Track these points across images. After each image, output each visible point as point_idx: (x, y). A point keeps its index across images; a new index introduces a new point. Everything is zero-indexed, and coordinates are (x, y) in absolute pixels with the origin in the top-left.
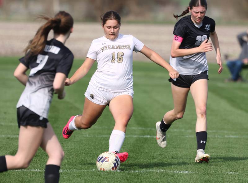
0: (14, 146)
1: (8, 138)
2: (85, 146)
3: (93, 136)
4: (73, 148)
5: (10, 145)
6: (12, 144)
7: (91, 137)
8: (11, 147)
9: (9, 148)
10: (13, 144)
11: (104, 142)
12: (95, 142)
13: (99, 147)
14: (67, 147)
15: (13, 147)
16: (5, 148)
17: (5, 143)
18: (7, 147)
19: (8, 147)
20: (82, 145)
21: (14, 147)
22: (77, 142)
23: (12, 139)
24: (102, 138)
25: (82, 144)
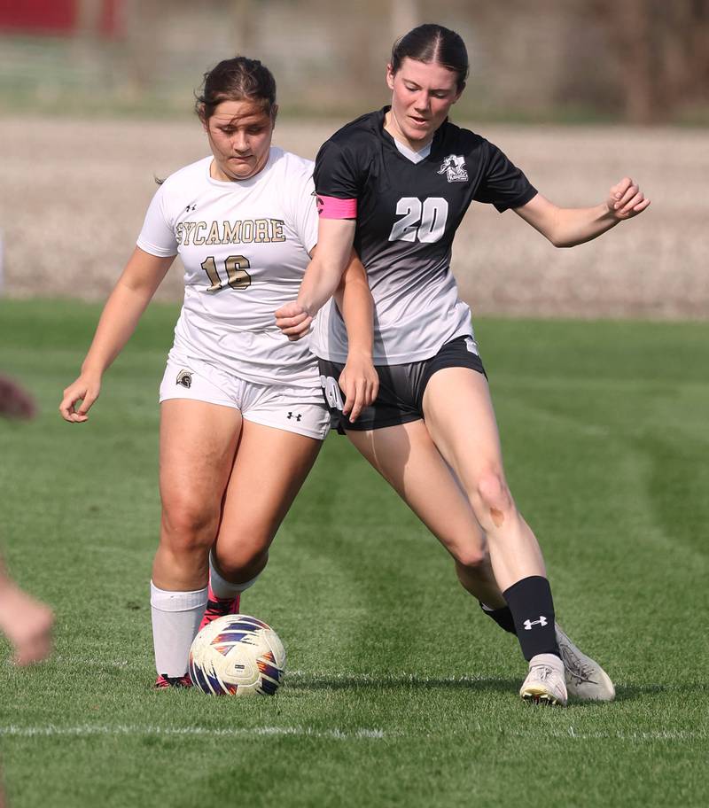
0: (184, 785)
1: (150, 742)
2: (556, 785)
3: (598, 735)
4: (495, 797)
5: (160, 781)
6: (168, 775)
7: (590, 741)
8: (163, 790)
9: (155, 792)
10: (173, 773)
11: (658, 769)
12: (614, 767)
13: (631, 793)
14: (459, 794)
15: (175, 786)
16: (133, 794)
17: (133, 770)
18: (144, 787)
19: (149, 789)
20: (538, 783)
21: (182, 791)
22: (512, 765)
23: (167, 746)
24: (648, 743)
25: (541, 776)
